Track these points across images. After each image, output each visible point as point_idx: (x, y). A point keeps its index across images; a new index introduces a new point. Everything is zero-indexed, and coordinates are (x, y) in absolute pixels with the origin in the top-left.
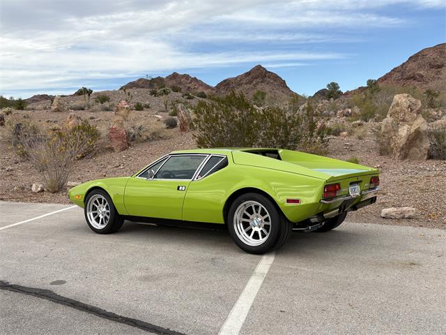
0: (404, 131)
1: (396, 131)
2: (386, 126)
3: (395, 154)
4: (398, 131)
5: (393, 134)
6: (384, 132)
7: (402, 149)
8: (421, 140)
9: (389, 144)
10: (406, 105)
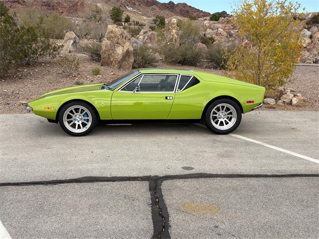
0: (120, 51)
1: (114, 50)
2: (106, 46)
3: (114, 66)
4: (115, 50)
5: (111, 52)
6: (105, 50)
7: (119, 62)
8: (129, 57)
9: (109, 58)
10: (119, 33)
